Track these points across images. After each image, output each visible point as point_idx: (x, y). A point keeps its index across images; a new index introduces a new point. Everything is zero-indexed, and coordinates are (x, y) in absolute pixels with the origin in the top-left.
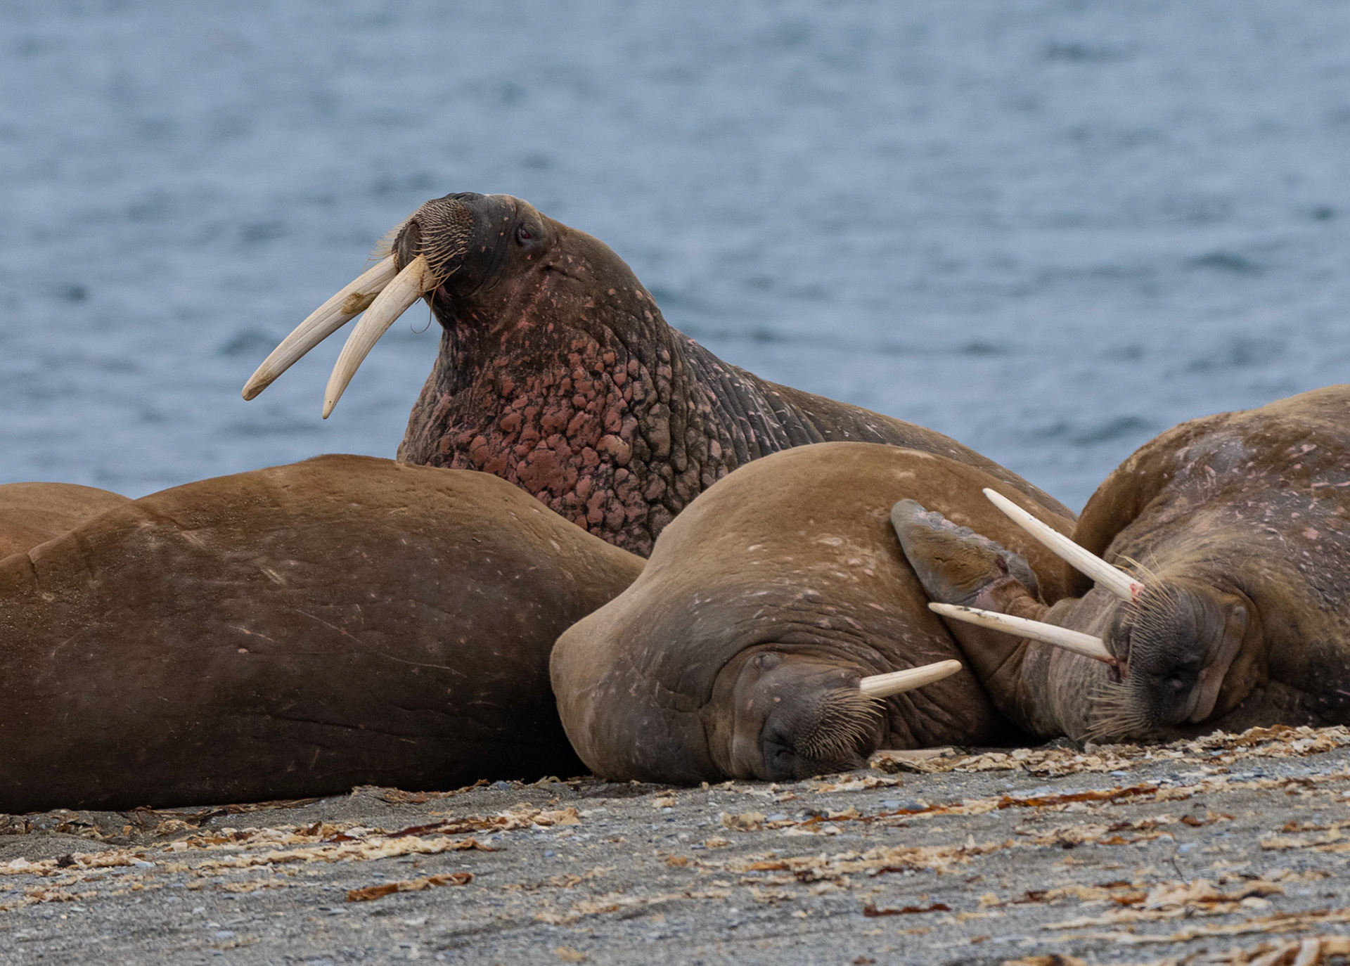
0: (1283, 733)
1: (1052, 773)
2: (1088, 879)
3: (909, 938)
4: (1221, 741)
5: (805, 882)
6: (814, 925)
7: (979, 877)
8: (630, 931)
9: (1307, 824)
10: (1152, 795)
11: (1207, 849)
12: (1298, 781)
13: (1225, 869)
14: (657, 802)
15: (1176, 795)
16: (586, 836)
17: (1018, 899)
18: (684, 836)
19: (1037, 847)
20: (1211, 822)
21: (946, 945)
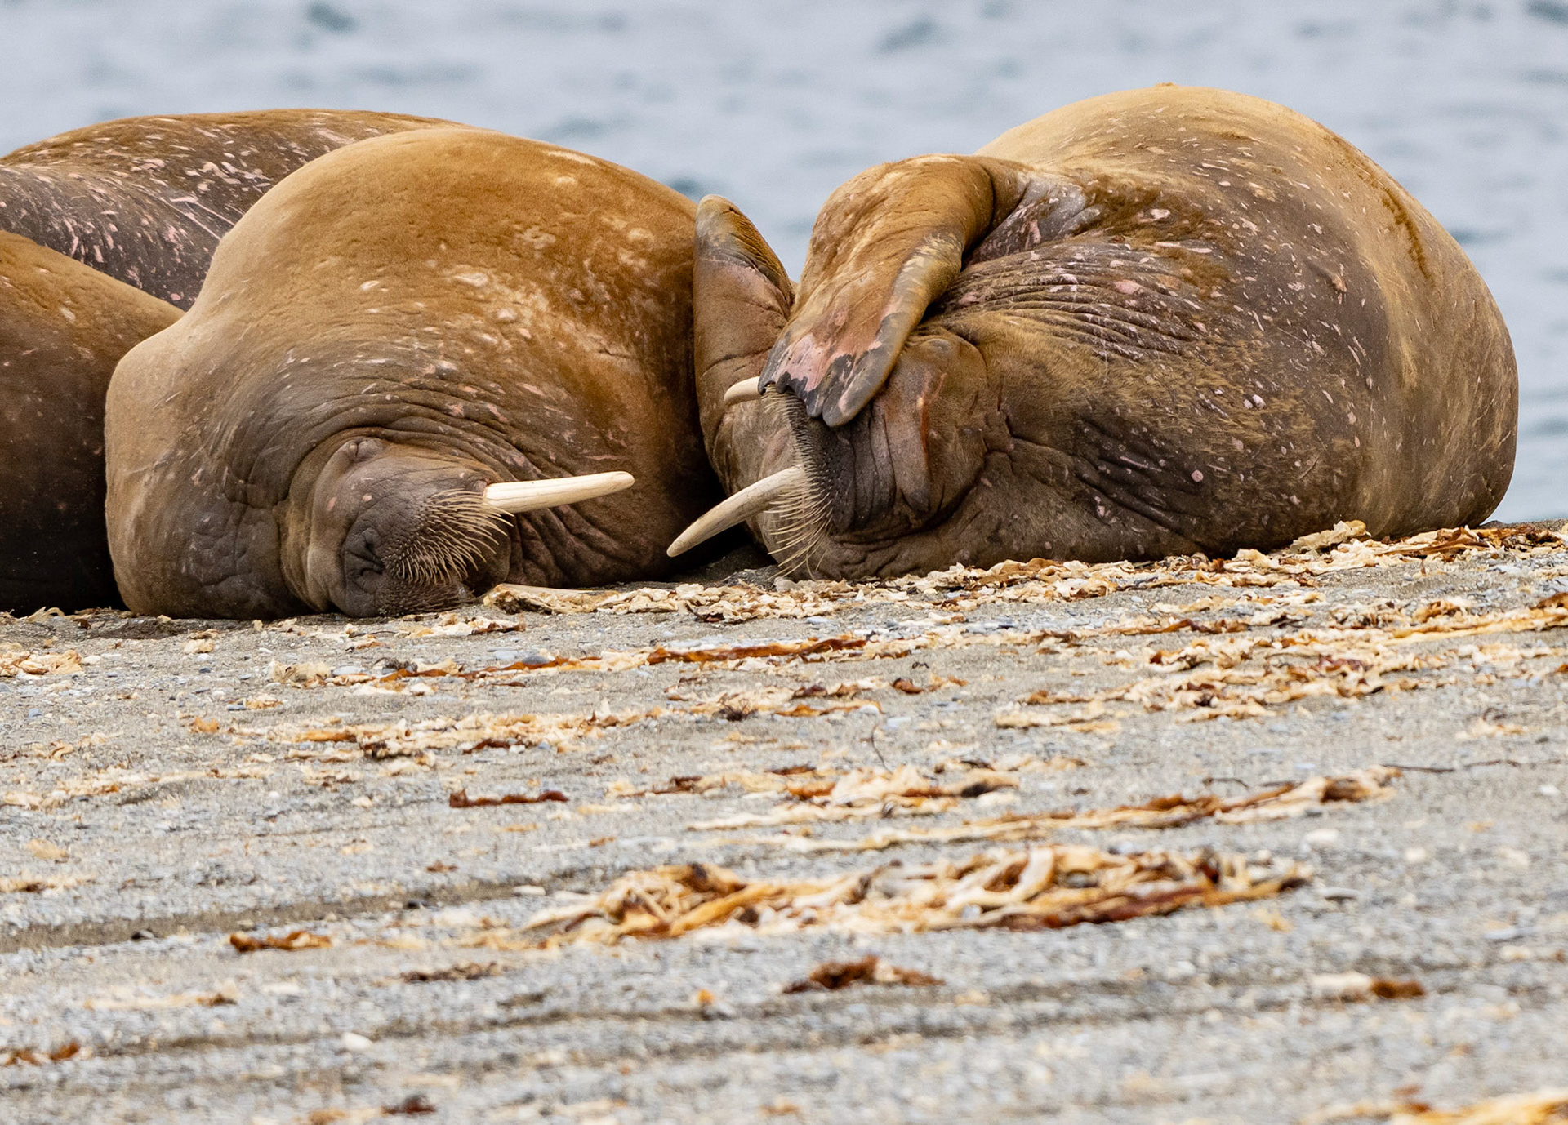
0: (1045, 570)
1: (727, 618)
2: (758, 762)
3: (506, 837)
4: (960, 579)
5: (375, 758)
6: (381, 817)
7: (611, 756)
8: (131, 819)
9: (1061, 694)
10: (857, 650)
11: (923, 725)
12: (1057, 636)
13: (943, 753)
14: (189, 645)
15: (891, 650)
16: (89, 690)
17: (659, 788)
18: (219, 692)
19: (693, 718)
20: (933, 689)
21: (555, 848)
